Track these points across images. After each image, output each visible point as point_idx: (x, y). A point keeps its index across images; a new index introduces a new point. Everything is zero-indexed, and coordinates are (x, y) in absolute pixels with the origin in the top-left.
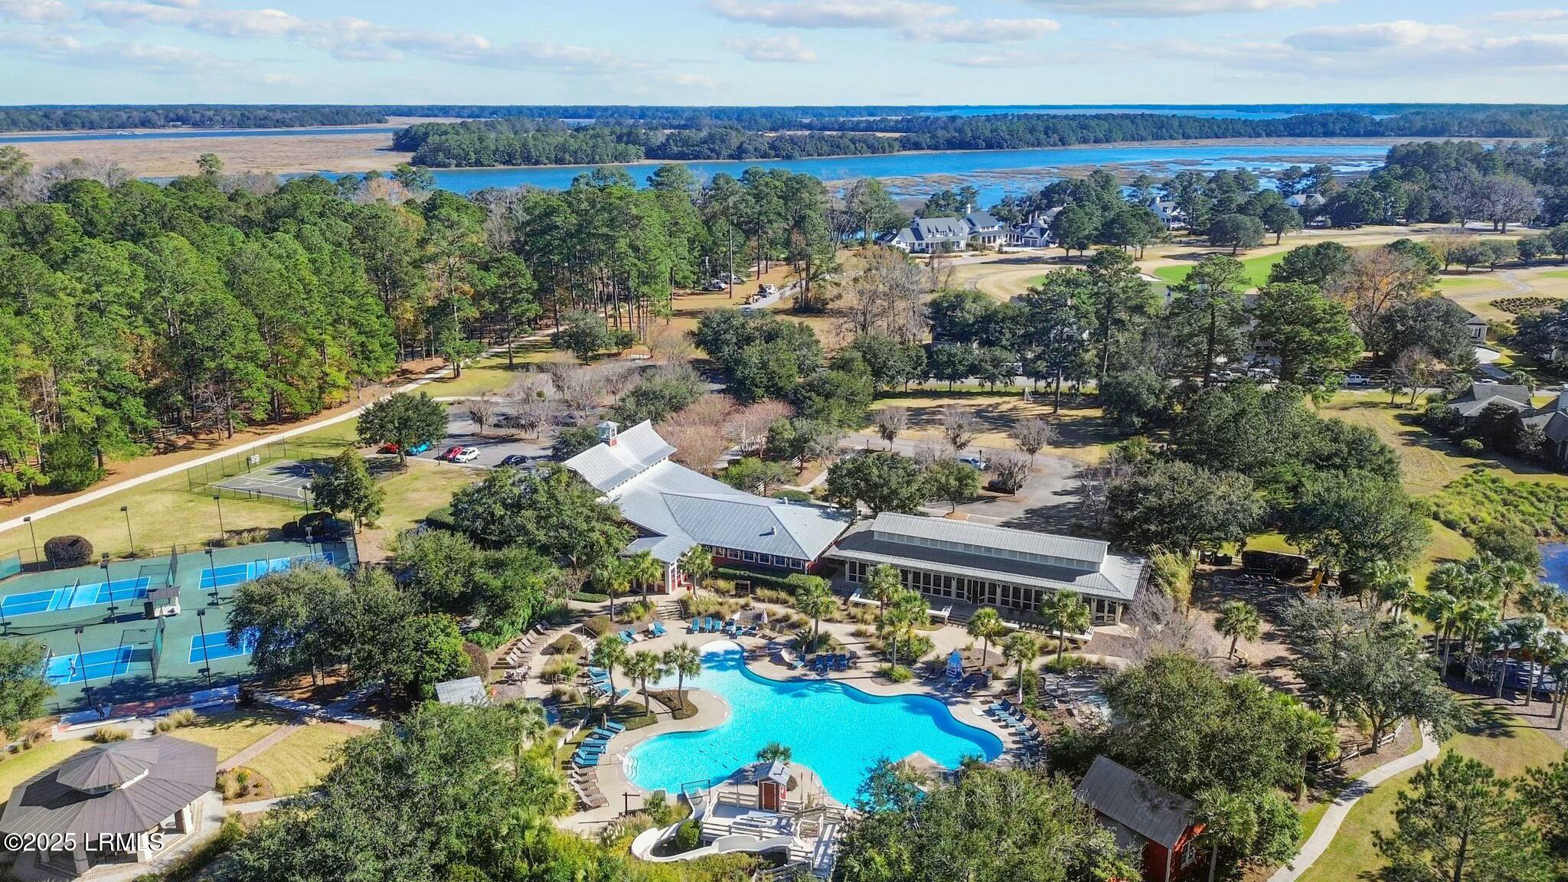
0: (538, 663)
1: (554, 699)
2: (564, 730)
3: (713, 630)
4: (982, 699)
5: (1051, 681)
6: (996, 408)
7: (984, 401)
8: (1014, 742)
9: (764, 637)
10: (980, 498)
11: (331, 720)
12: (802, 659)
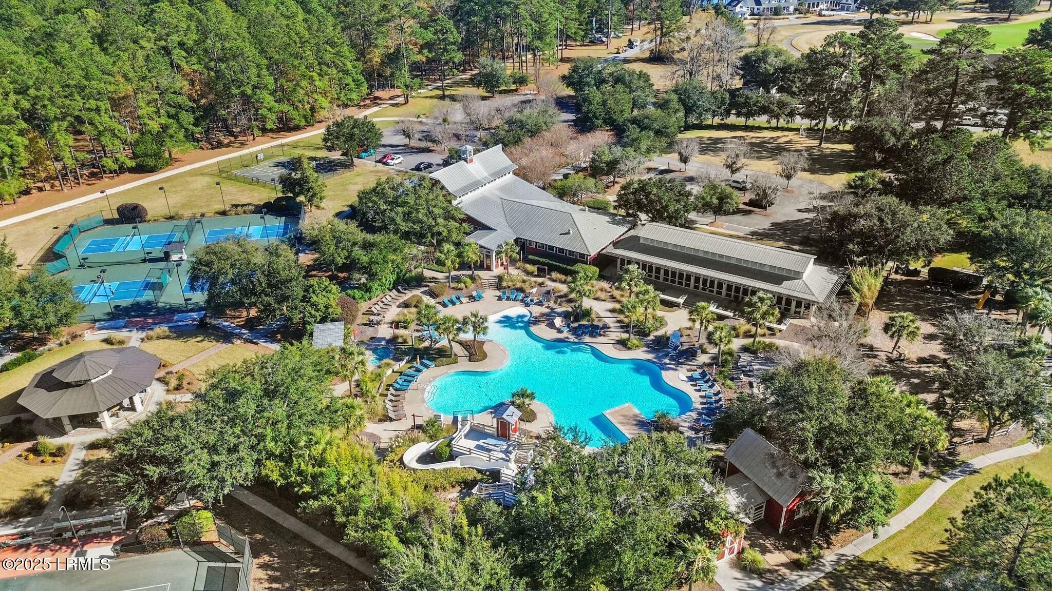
0: (393, 313)
1: (393, 340)
2: (393, 362)
3: (514, 300)
4: (688, 367)
5: (745, 358)
6: (776, 140)
7: (767, 134)
8: (702, 403)
9: (548, 307)
10: (738, 211)
11: (252, 342)
12: (568, 326)
